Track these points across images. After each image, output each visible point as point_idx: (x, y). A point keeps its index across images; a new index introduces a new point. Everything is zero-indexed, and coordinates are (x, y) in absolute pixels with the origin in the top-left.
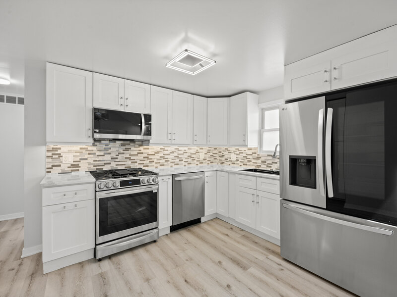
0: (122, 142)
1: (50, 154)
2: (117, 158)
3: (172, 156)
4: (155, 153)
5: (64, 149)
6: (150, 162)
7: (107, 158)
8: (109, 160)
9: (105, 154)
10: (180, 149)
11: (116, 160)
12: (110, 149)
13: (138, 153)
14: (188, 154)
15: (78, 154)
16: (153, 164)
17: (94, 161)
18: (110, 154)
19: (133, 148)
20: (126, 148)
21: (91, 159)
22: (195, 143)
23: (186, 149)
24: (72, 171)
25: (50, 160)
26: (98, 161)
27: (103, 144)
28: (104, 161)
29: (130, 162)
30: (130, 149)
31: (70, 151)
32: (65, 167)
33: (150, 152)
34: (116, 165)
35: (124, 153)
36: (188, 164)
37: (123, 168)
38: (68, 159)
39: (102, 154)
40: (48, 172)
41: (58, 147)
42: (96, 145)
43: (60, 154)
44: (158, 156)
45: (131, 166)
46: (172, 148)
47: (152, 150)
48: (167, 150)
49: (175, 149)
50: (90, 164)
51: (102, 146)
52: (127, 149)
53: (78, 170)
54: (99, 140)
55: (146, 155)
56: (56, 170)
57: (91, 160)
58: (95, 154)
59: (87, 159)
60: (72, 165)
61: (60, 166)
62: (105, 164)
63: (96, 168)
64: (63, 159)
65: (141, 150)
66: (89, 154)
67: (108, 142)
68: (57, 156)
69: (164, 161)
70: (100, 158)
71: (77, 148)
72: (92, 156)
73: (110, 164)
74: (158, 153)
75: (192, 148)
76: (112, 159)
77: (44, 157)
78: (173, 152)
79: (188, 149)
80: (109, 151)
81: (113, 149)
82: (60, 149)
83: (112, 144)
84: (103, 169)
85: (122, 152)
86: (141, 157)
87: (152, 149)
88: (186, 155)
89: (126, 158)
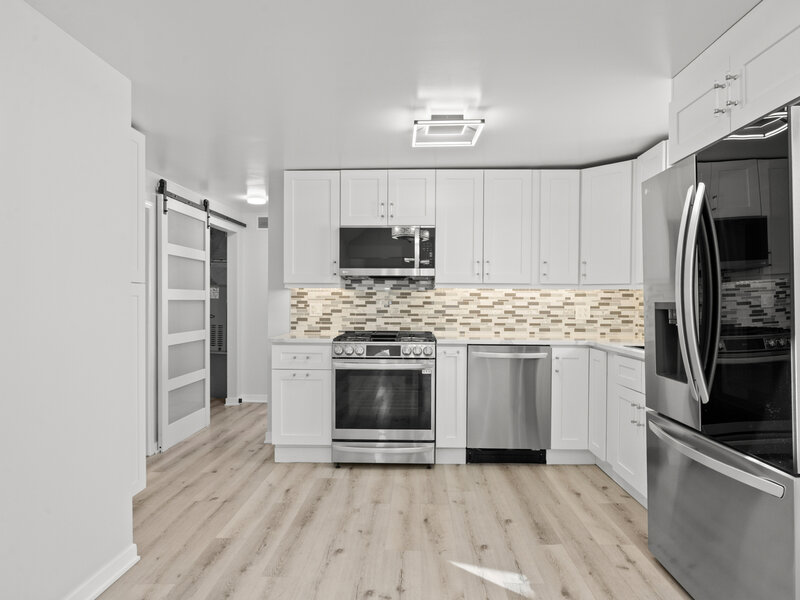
0: (395, 282)
1: (295, 302)
2: (386, 311)
3: (499, 310)
4: (459, 303)
5: (312, 293)
6: (448, 320)
7: (371, 310)
8: (374, 315)
9: (367, 302)
10: (518, 295)
11: (386, 315)
12: (375, 294)
13: (425, 303)
14: (539, 308)
15: (329, 302)
16: (455, 325)
17: (352, 314)
18: (374, 303)
19: (414, 294)
20: (402, 294)
21: (347, 311)
22: (544, 280)
23: (536, 294)
24: (322, 328)
25: (294, 310)
26: (358, 315)
27: (365, 285)
28: (365, 315)
29: (408, 320)
30: (410, 294)
31: (319, 298)
32: (312, 321)
33: (449, 300)
34: (386, 323)
35: (398, 303)
36: (541, 330)
37: (397, 328)
38: (316, 310)
39: (363, 302)
40: (294, 328)
41: (305, 290)
42: (354, 288)
43: (306, 302)
44: (465, 310)
45: (411, 326)
46: (500, 293)
47: (454, 298)
48: (487, 298)
49: (506, 295)
50: (345, 319)
51: (362, 289)
52: (404, 296)
53: (329, 328)
54: (358, 280)
55: (440, 308)
56: (302, 326)
57: (346, 313)
58: (352, 302)
59: (340, 311)
60: (321, 319)
61: (306, 320)
62: (368, 320)
63: (353, 326)
64: (309, 309)
65: (429, 298)
66: (344, 302)
67: (371, 282)
68: (302, 305)
69: (479, 320)
70: (361, 310)
71: (327, 292)
72: (348, 306)
73: (375, 320)
74: (466, 302)
75: (552, 292)
76: (378, 312)
77: (289, 306)
78: (500, 303)
79: (541, 295)
80: (374, 298)
81: (380, 295)
82: (306, 294)
83: (377, 287)
84: (363, 328)
85: (395, 300)
86: (430, 310)
87: (451, 295)
88: (534, 311)
89: (402, 311)
